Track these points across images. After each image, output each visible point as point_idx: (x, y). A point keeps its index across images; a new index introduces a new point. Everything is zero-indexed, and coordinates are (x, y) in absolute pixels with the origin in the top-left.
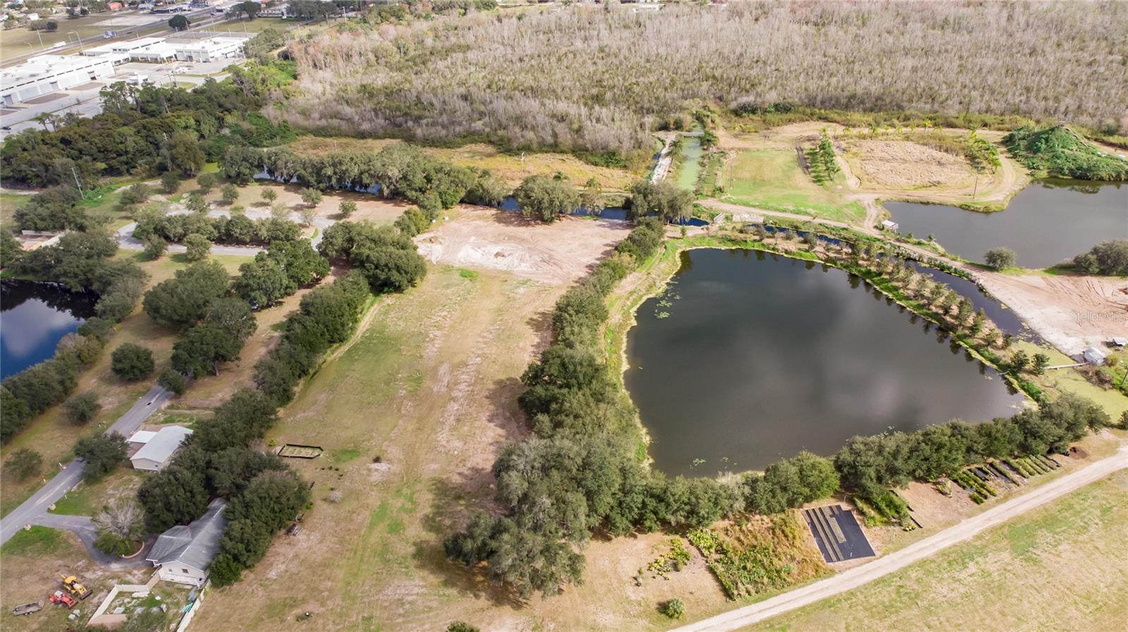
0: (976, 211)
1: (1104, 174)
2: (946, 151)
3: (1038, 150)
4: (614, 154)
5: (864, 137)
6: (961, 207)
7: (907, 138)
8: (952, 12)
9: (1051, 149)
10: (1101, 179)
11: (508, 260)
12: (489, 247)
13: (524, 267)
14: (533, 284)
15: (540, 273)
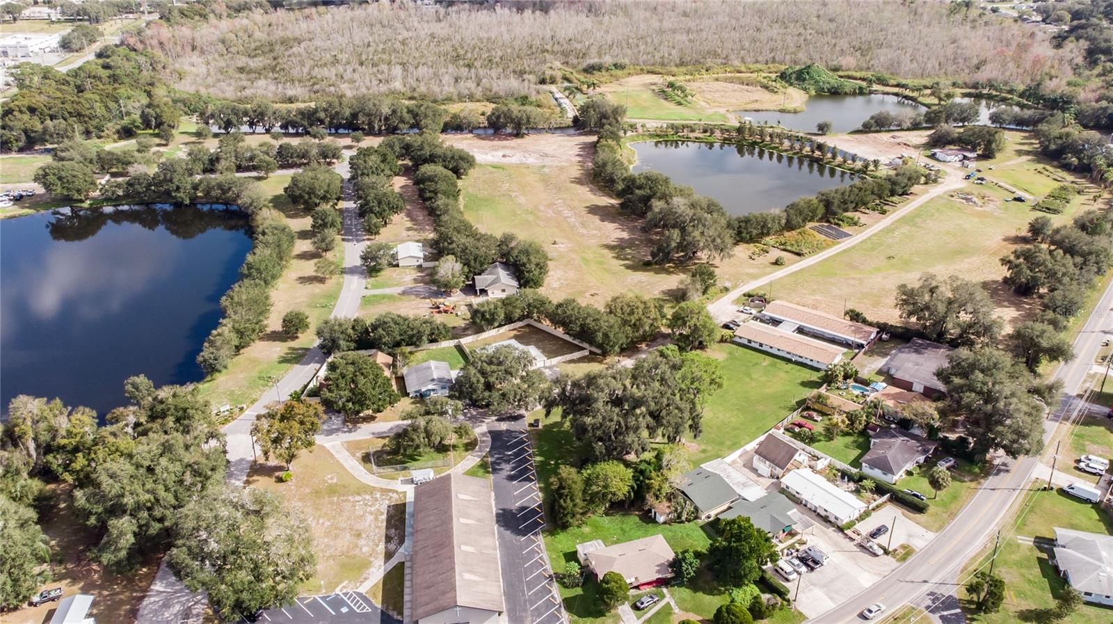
0: (789, 112)
1: (847, 91)
2: (748, 85)
3: (804, 80)
4: (527, 97)
5: (689, 81)
6: (779, 111)
7: (717, 80)
8: (690, 5)
9: (812, 78)
10: (846, 94)
11: (516, 158)
12: (493, 153)
13: (531, 160)
14: (550, 167)
15: (547, 161)
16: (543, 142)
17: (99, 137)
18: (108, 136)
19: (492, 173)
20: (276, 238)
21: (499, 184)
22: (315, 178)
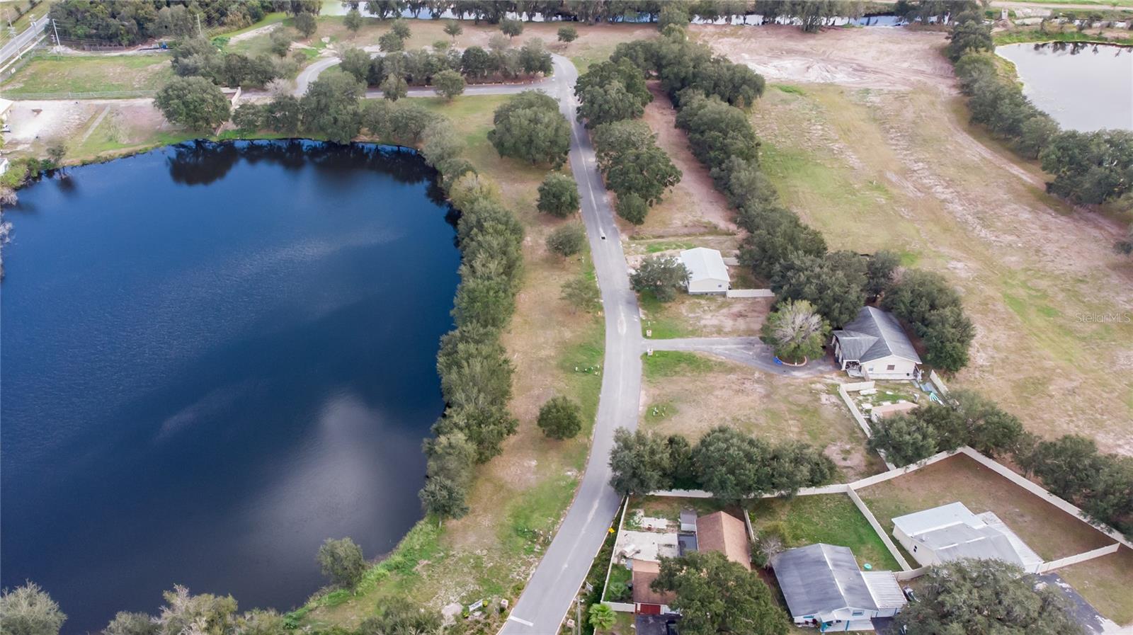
11: (816, 75)
12: (776, 62)
13: (841, 77)
14: (879, 92)
15: (869, 81)
16: (850, 44)
17: (222, 24)
18: (232, 23)
19: (784, 101)
20: (501, 239)
21: (805, 124)
22: (535, 121)
